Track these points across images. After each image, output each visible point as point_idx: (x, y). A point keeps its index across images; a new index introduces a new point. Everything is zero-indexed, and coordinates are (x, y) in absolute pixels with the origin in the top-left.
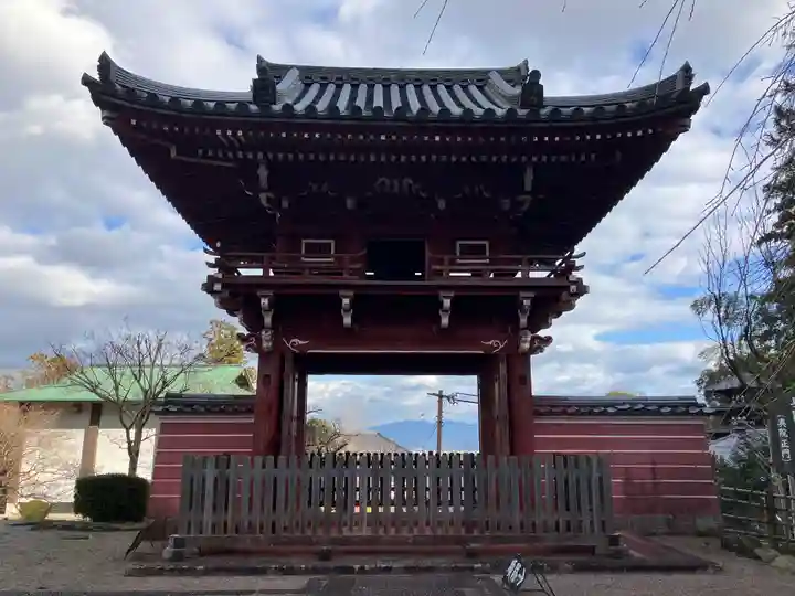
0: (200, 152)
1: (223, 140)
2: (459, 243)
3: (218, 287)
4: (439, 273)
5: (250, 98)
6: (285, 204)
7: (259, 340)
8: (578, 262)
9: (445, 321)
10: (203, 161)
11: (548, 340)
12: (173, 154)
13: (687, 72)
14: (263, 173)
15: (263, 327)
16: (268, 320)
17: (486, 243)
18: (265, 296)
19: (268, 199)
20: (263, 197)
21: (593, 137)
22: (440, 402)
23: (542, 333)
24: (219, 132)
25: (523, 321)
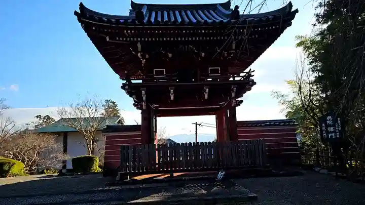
0: (117, 39)
1: (126, 34)
2: (210, 68)
3: (127, 87)
4: (204, 79)
5: (135, 18)
6: (147, 56)
7: (142, 106)
8: (252, 74)
9: (206, 97)
10: (118, 42)
11: (242, 101)
12: (108, 40)
13: (290, 5)
14: (139, 46)
15: (143, 101)
16: (144, 98)
17: (219, 68)
18: (143, 90)
19: (141, 55)
20: (139, 54)
21: (258, 30)
22: (196, 126)
23: (240, 99)
24: (125, 31)
25: (233, 95)
